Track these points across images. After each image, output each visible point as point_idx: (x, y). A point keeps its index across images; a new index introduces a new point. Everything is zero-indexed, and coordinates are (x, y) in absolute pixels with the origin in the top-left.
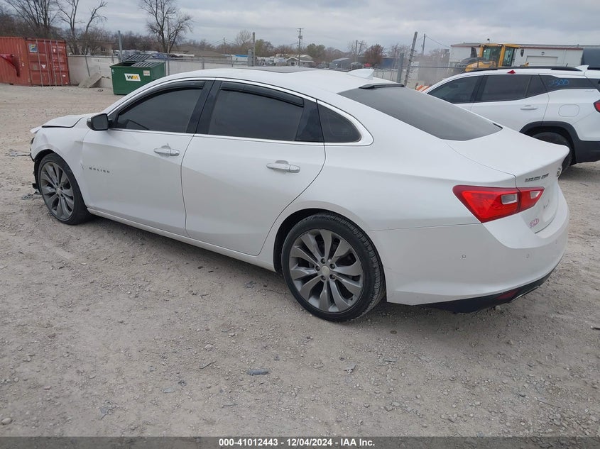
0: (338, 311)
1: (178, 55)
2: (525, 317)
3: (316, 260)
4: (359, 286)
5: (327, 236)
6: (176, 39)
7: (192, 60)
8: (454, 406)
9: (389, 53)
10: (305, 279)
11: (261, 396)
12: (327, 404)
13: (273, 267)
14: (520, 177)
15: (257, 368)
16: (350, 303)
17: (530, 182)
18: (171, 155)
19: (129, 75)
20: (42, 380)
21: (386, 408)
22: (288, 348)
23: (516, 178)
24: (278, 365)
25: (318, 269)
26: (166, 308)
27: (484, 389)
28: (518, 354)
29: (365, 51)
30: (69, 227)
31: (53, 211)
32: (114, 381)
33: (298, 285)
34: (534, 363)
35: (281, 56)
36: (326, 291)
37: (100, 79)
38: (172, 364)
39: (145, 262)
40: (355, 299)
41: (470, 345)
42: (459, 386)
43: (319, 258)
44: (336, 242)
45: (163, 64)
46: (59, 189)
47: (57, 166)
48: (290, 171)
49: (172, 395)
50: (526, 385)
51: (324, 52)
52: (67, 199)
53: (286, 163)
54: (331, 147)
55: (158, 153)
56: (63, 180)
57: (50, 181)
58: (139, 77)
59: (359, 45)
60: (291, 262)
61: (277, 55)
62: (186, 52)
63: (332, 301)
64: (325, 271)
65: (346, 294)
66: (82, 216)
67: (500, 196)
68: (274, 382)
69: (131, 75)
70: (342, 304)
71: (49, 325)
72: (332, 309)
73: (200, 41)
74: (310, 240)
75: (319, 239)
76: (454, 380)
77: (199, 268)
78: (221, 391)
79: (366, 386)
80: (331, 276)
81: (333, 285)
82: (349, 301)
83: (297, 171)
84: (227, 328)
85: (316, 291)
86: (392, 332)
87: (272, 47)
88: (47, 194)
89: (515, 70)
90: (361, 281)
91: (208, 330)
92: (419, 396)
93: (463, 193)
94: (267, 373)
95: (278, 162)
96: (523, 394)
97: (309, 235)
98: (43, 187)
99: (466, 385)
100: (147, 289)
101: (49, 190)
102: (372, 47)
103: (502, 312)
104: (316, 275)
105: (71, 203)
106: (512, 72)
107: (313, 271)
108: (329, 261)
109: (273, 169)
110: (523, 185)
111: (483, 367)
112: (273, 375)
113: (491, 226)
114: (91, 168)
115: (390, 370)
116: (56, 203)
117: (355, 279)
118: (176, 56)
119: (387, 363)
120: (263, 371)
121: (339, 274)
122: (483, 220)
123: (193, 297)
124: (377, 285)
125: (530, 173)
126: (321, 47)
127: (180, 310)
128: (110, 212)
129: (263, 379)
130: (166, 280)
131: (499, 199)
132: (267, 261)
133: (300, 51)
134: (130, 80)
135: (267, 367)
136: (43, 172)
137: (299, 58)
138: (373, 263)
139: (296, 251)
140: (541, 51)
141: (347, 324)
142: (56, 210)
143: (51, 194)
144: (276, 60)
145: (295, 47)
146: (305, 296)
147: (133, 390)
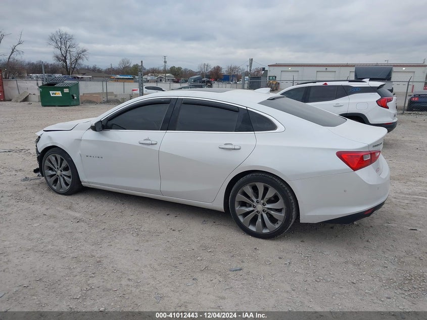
0: (269, 231)
1: (80, 76)
2: (371, 227)
3: (253, 201)
4: (283, 214)
5: (261, 187)
6: (76, 66)
7: (90, 80)
8: (352, 276)
9: (226, 71)
10: (245, 215)
11: (244, 282)
12: (283, 282)
13: (223, 209)
14: (370, 145)
15: (234, 267)
16: (277, 226)
17: (376, 147)
18: (152, 144)
19: (53, 92)
20: (109, 286)
21: (316, 281)
22: (247, 255)
23: (369, 146)
24: (245, 265)
25: (254, 207)
26: (161, 239)
27: (365, 265)
28: (376, 247)
29: (210, 70)
30: (66, 197)
31: (53, 186)
32: (153, 283)
33: (241, 219)
34: (385, 250)
35: (152, 75)
36: (260, 220)
37: (28, 96)
38: (183, 270)
39: (132, 214)
40: (280, 223)
41: (348, 244)
42: (351, 266)
43: (255, 200)
44: (266, 190)
45: (77, 84)
46: (59, 172)
47: (59, 157)
48: (235, 149)
49: (192, 286)
50: (386, 262)
51: (182, 72)
52: (65, 178)
53: (231, 144)
54: (259, 134)
55: (142, 144)
56: (63, 165)
57: (52, 166)
58: (61, 94)
59: (206, 66)
60: (236, 204)
61: (149, 74)
62: (84, 74)
63: (264, 225)
64: (259, 207)
65: (273, 220)
66: (77, 188)
67: (362, 156)
68: (248, 273)
69: (55, 92)
70: (271, 227)
71: (93, 256)
72: (265, 231)
73: (92, 66)
74: (248, 190)
75: (255, 189)
76: (346, 263)
77: (168, 215)
78: (220, 282)
79: (300, 271)
80: (263, 211)
81: (265, 216)
82: (276, 224)
83: (239, 149)
84: (205, 248)
85: (254, 221)
86: (302, 241)
87: (145, 69)
88: (48, 176)
89: (327, 83)
90: (284, 211)
91: (193, 249)
92: (331, 273)
93: (342, 155)
94: (241, 269)
95: (226, 144)
96: (386, 266)
97: (248, 187)
98: (46, 171)
99: (354, 264)
100: (142, 229)
101: (51, 173)
102: (214, 68)
103: (358, 225)
104: (253, 211)
105: (69, 180)
106: (326, 84)
107: (251, 209)
108: (262, 201)
109: (223, 148)
110: (372, 149)
111: (359, 255)
112: (245, 270)
113: (358, 172)
114: (87, 156)
115: (309, 261)
116: (56, 181)
117: (279, 211)
118: (78, 78)
119: (306, 258)
120: (238, 268)
121: (268, 209)
122: (355, 169)
123: (174, 232)
124: (294, 213)
125: (375, 142)
126: (179, 69)
127: (170, 240)
128: (101, 184)
129: (241, 273)
130: (152, 224)
131: (362, 157)
132: (219, 205)
133: (165, 72)
134: (54, 95)
135: (239, 267)
136: (46, 161)
137: (165, 76)
138: (291, 200)
139: (240, 197)
140: (325, 68)
141: (274, 240)
142: (55, 186)
143: (52, 176)
144: (149, 78)
145: (162, 68)
146: (246, 225)
147: (167, 286)
